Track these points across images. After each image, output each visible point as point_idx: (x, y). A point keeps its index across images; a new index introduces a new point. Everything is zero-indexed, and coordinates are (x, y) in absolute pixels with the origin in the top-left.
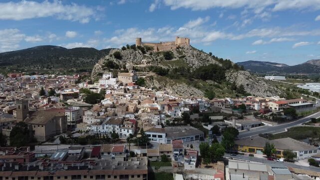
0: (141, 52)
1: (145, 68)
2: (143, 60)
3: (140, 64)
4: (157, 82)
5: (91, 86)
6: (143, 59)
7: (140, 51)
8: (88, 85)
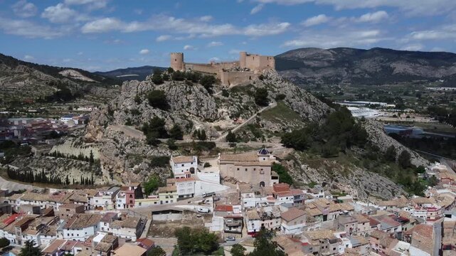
0: (204, 90)
1: (245, 133)
2: (220, 110)
3: (216, 119)
4: (314, 170)
5: (147, 203)
6: (217, 107)
7: (200, 86)
8: (137, 202)
